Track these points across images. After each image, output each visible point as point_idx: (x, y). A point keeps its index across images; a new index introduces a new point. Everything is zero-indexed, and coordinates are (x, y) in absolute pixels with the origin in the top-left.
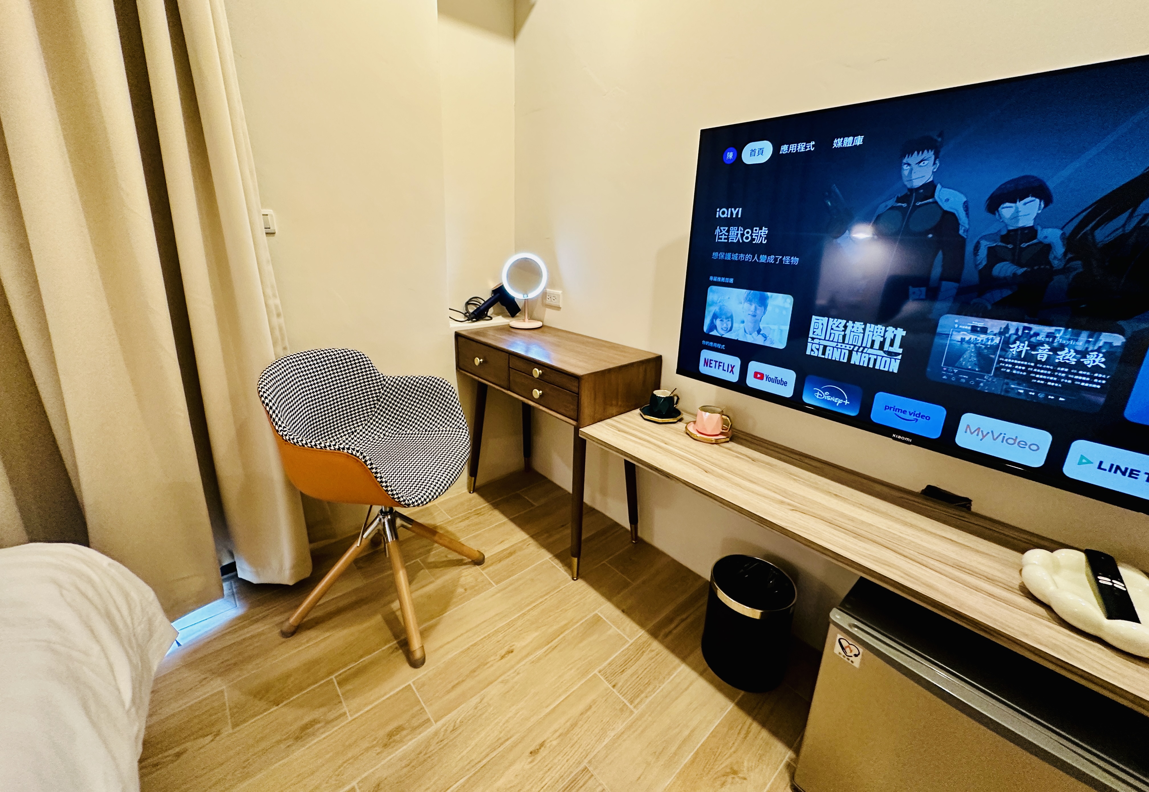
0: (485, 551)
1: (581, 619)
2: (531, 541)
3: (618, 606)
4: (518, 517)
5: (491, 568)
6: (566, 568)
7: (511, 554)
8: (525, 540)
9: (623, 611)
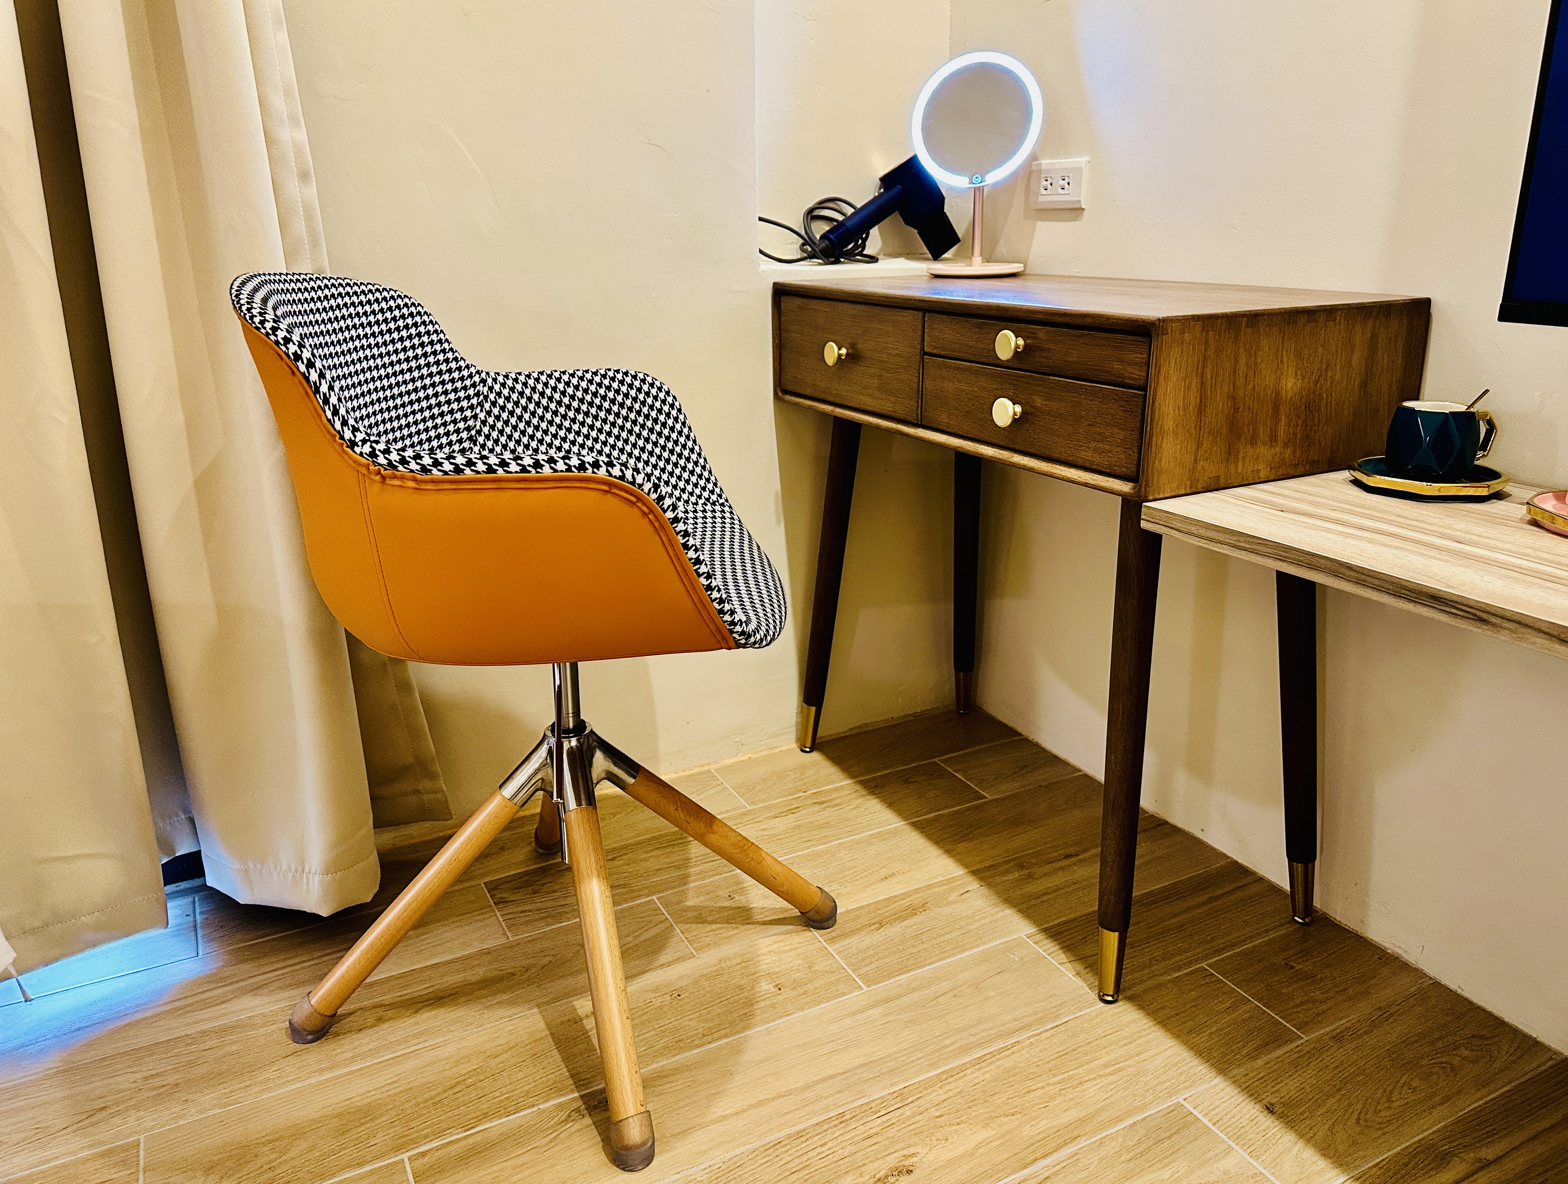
0: (838, 895)
1: (1128, 1114)
2: (974, 885)
3: (1251, 1091)
4: (936, 819)
5: (855, 942)
6: (1079, 967)
7: (912, 911)
8: (954, 879)
9: (1270, 1109)
